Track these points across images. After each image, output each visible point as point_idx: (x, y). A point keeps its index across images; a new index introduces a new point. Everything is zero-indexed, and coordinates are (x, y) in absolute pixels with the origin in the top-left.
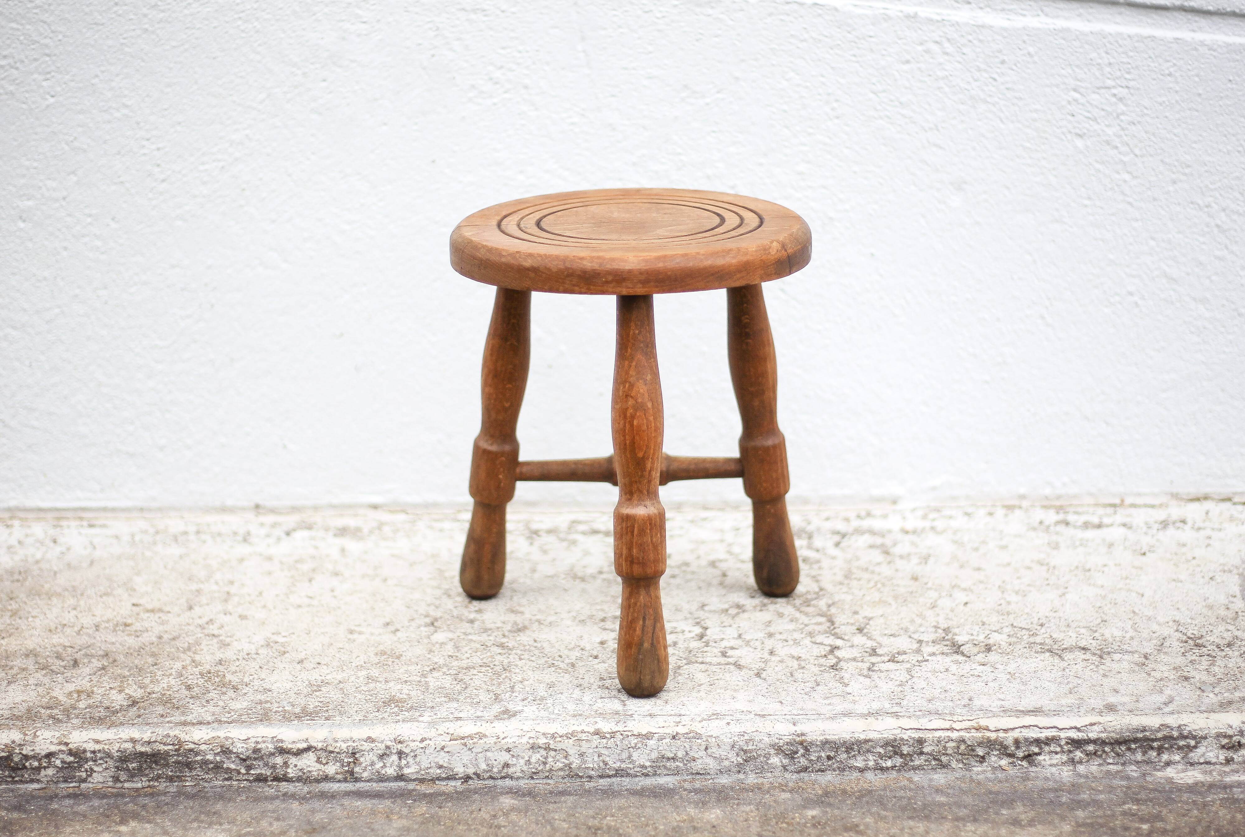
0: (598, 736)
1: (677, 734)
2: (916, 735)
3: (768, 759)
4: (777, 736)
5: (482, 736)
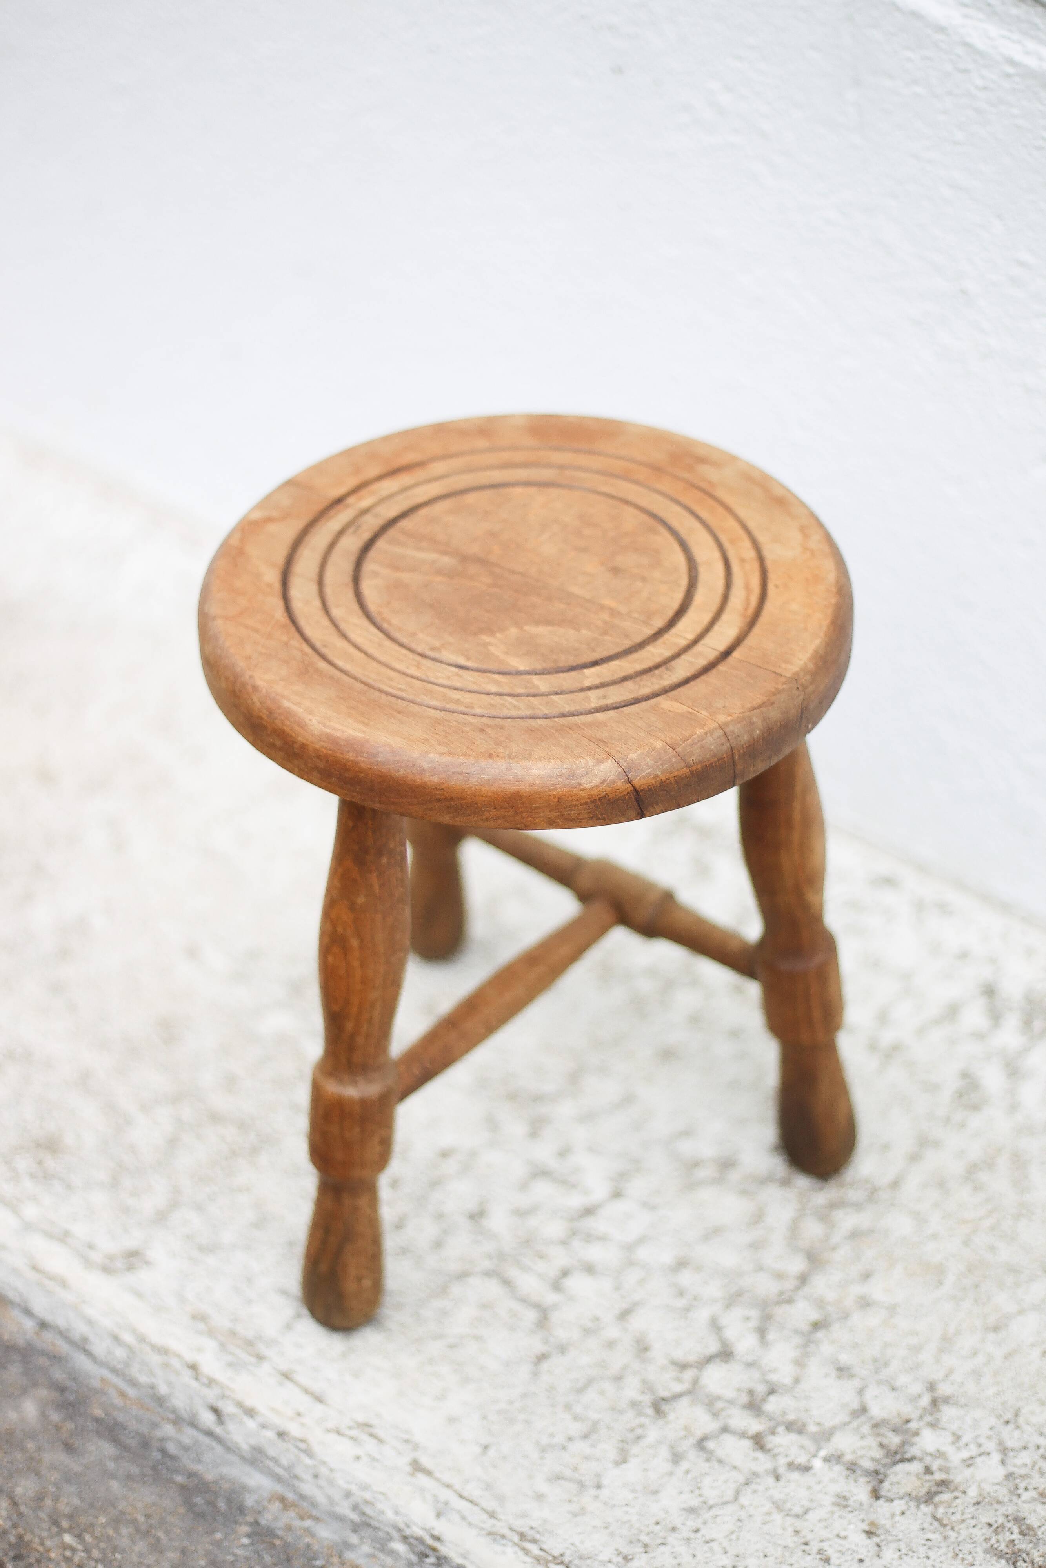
0: (193, 1372)
1: (288, 1432)
3: (391, 1540)
4: (406, 1519)
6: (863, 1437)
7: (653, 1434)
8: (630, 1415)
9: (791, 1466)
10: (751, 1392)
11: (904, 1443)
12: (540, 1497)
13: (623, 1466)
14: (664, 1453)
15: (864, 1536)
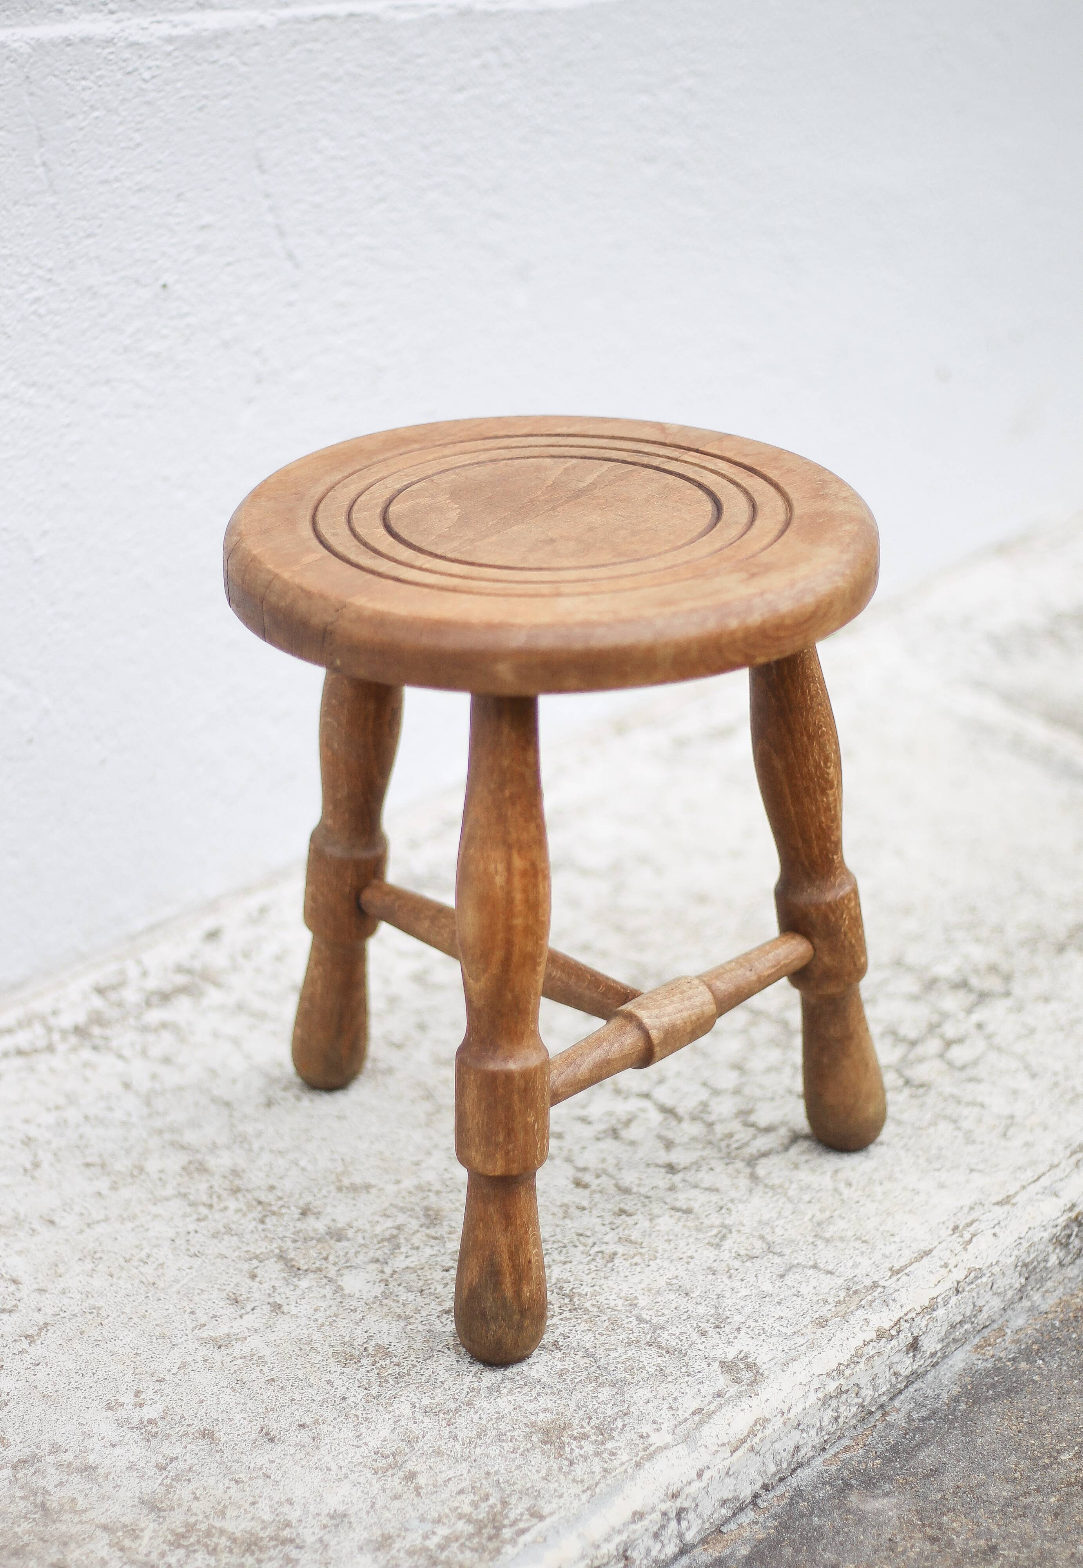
0: (884, 1340)
1: (958, 1283)
3: (1047, 1261)
5: (763, 1422)
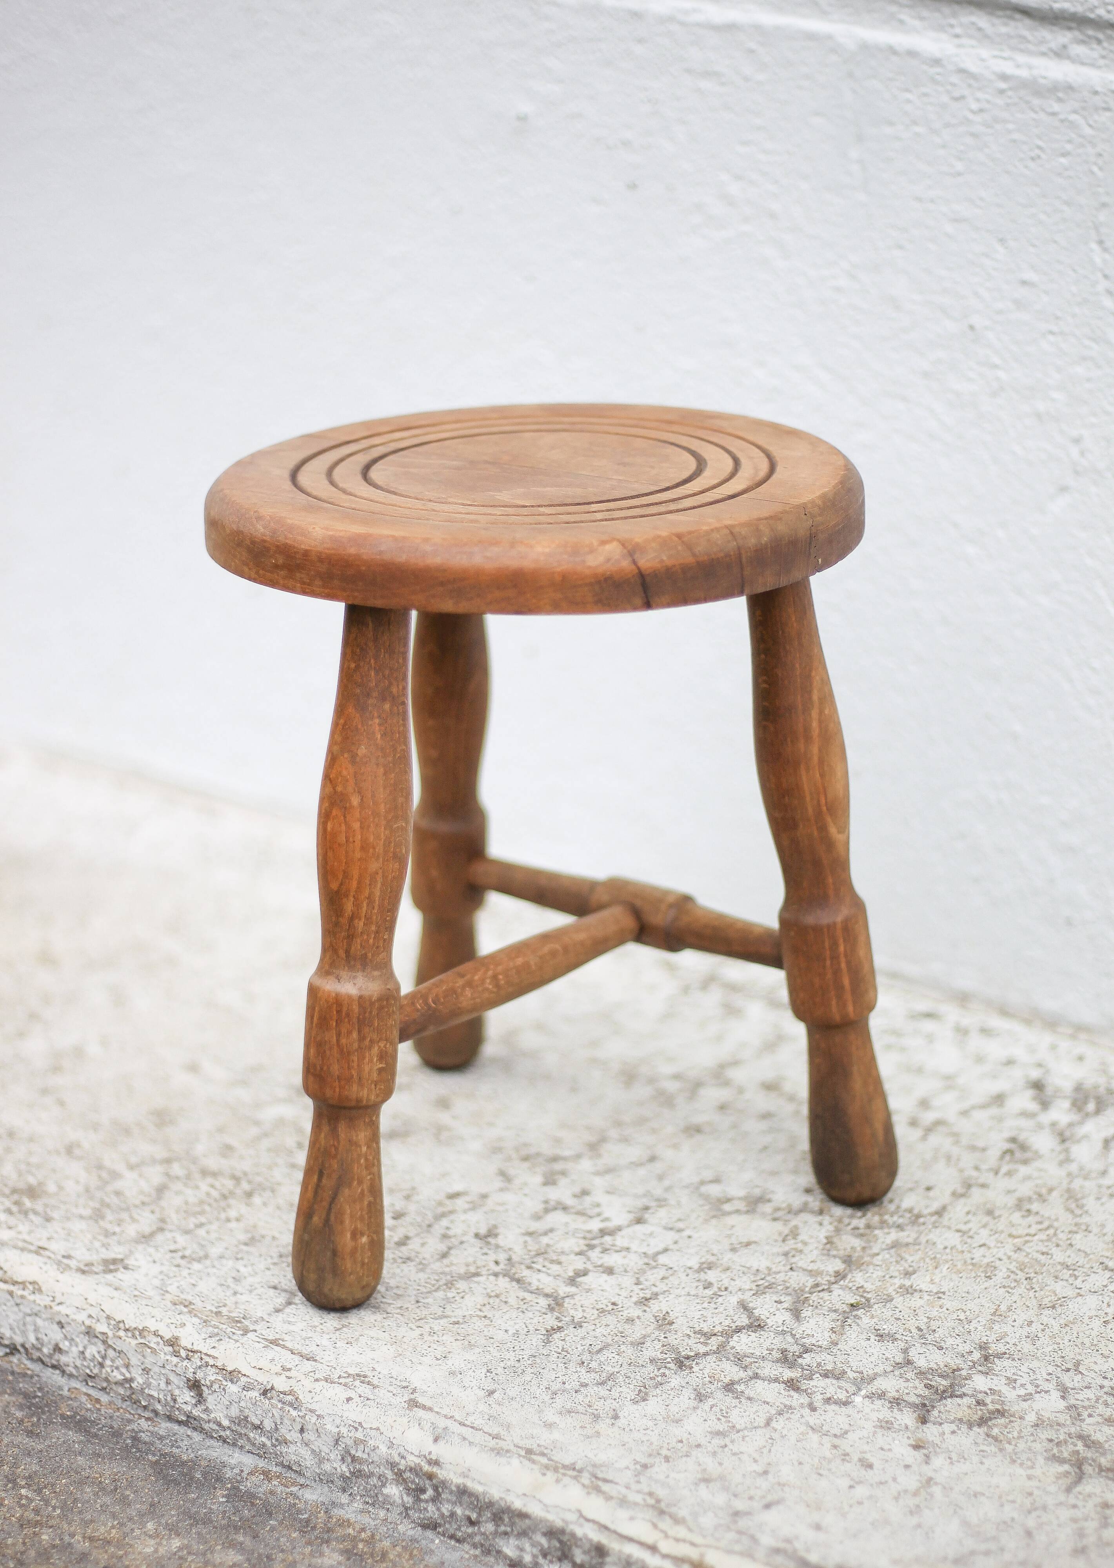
0: (171, 1349)
1: (272, 1388)
2: (596, 1536)
3: (384, 1485)
4: (401, 1450)
5: (37, 1289)
6: (907, 1380)
7: (676, 1380)
8: (650, 1368)
9: (828, 1401)
10: (784, 1351)
11: (952, 1386)
12: (549, 1426)
13: (643, 1404)
14: (688, 1393)
15: (911, 1449)
